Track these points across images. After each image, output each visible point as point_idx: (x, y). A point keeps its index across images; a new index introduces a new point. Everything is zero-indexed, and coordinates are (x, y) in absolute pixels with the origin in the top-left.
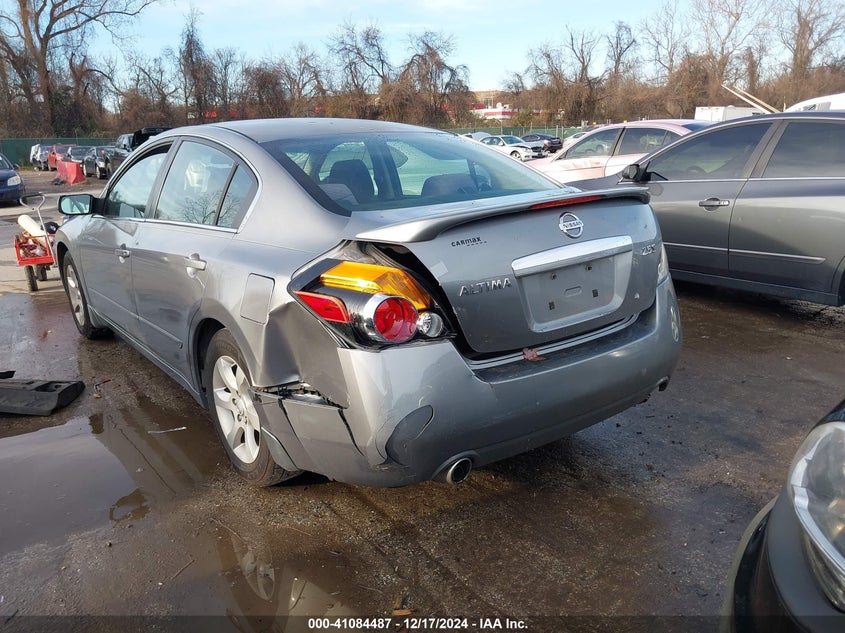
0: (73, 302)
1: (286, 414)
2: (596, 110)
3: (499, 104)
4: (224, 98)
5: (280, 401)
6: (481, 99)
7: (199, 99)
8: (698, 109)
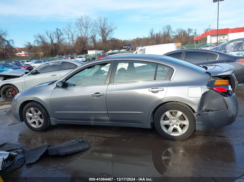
1: (208, 116)
5: (207, 113)
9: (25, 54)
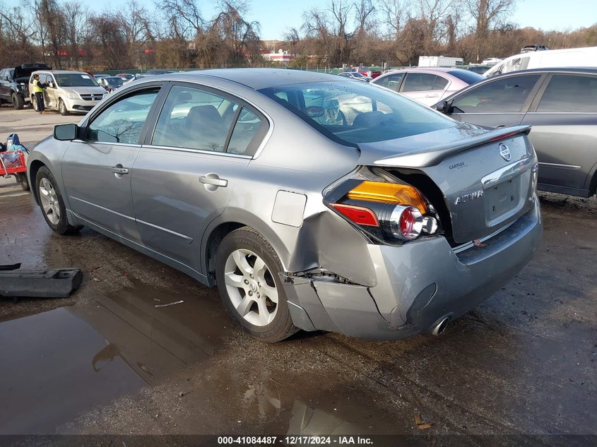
0: (45, 207)
1: (316, 291)
2: (351, 57)
3: (280, 51)
4: (73, 40)
5: (312, 282)
6: (267, 45)
7: (54, 41)
8: (421, 58)
9: (284, 57)
